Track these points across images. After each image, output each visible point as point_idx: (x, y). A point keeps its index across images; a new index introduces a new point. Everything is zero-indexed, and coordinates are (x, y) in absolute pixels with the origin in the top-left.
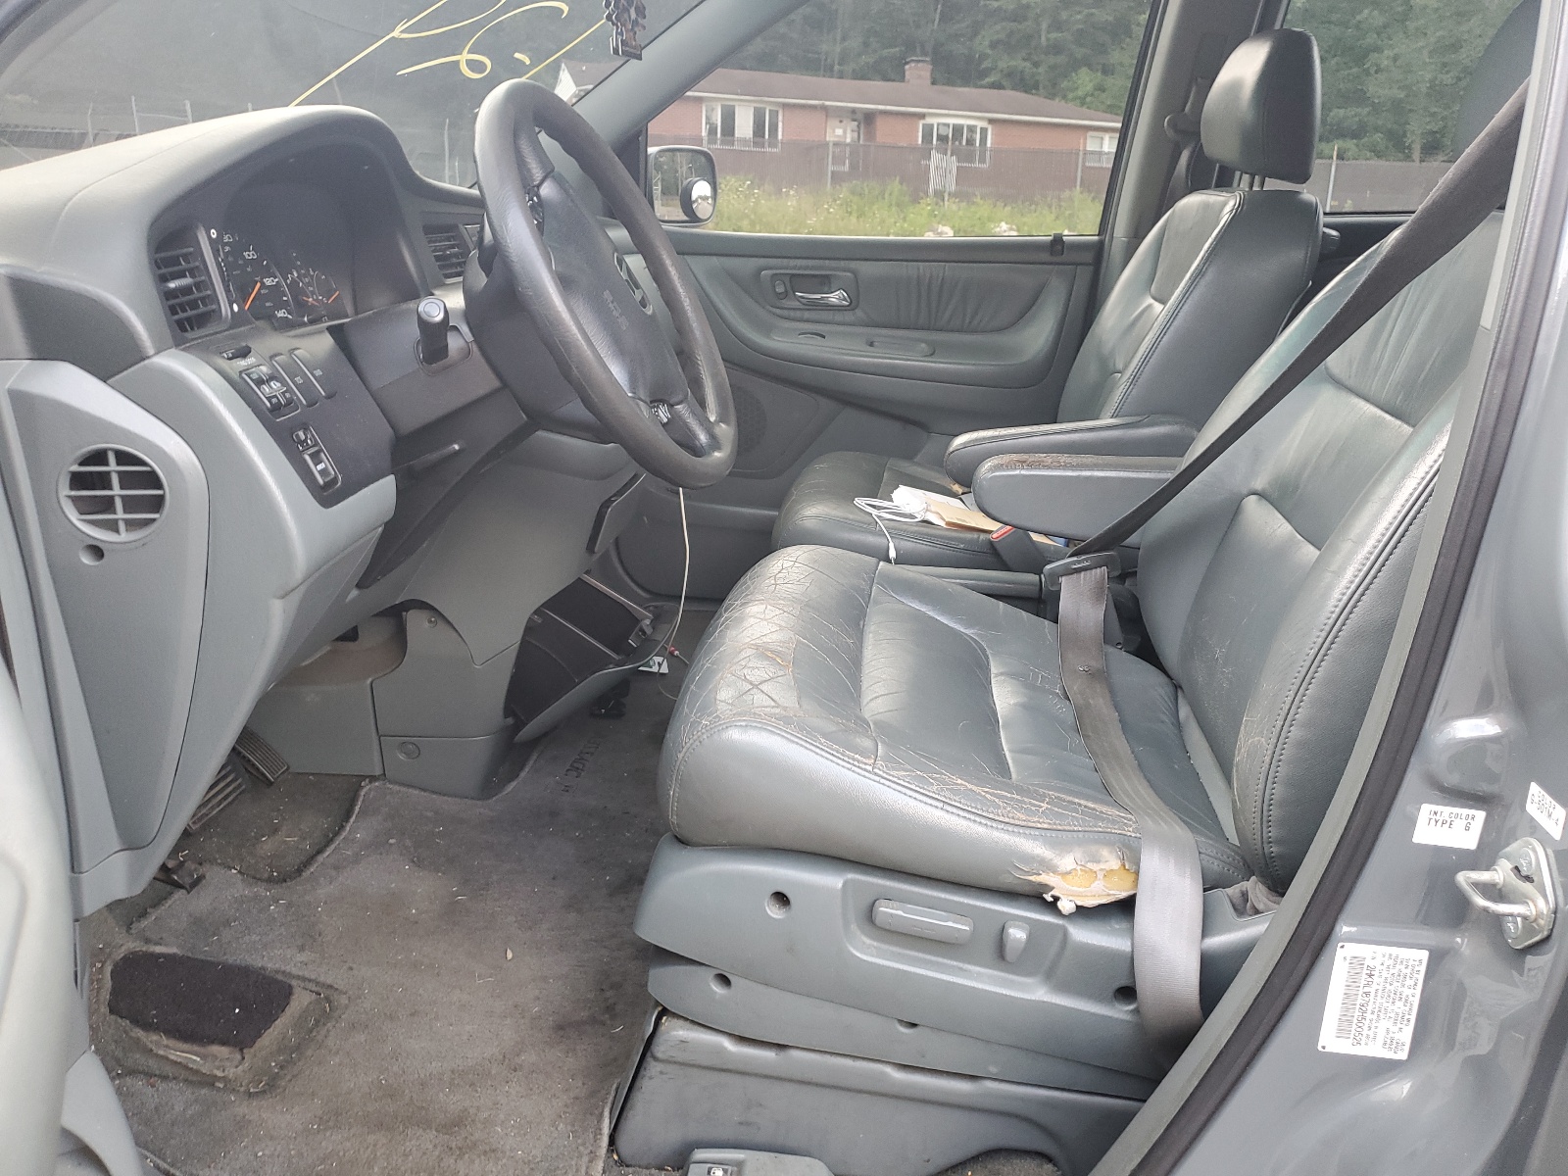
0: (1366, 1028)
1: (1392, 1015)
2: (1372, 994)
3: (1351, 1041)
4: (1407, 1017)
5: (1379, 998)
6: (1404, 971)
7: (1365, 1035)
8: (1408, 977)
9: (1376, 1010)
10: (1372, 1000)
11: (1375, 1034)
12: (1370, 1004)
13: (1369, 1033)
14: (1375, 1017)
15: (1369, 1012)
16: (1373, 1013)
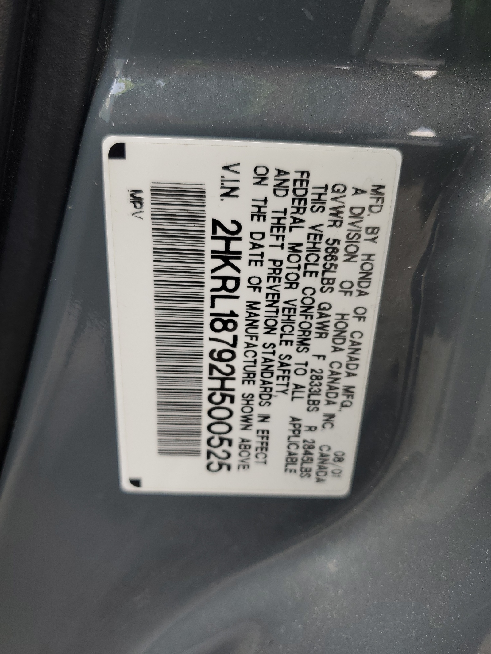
0: (236, 421)
1: (304, 381)
2: (242, 321)
3: (202, 460)
4: (344, 382)
5: (261, 329)
6: (329, 233)
7: (236, 442)
8: (341, 255)
9: (258, 369)
10: (242, 340)
11: (264, 435)
12: (240, 350)
13: (246, 435)
14: (255, 389)
15: (239, 374)
16: (249, 377)
